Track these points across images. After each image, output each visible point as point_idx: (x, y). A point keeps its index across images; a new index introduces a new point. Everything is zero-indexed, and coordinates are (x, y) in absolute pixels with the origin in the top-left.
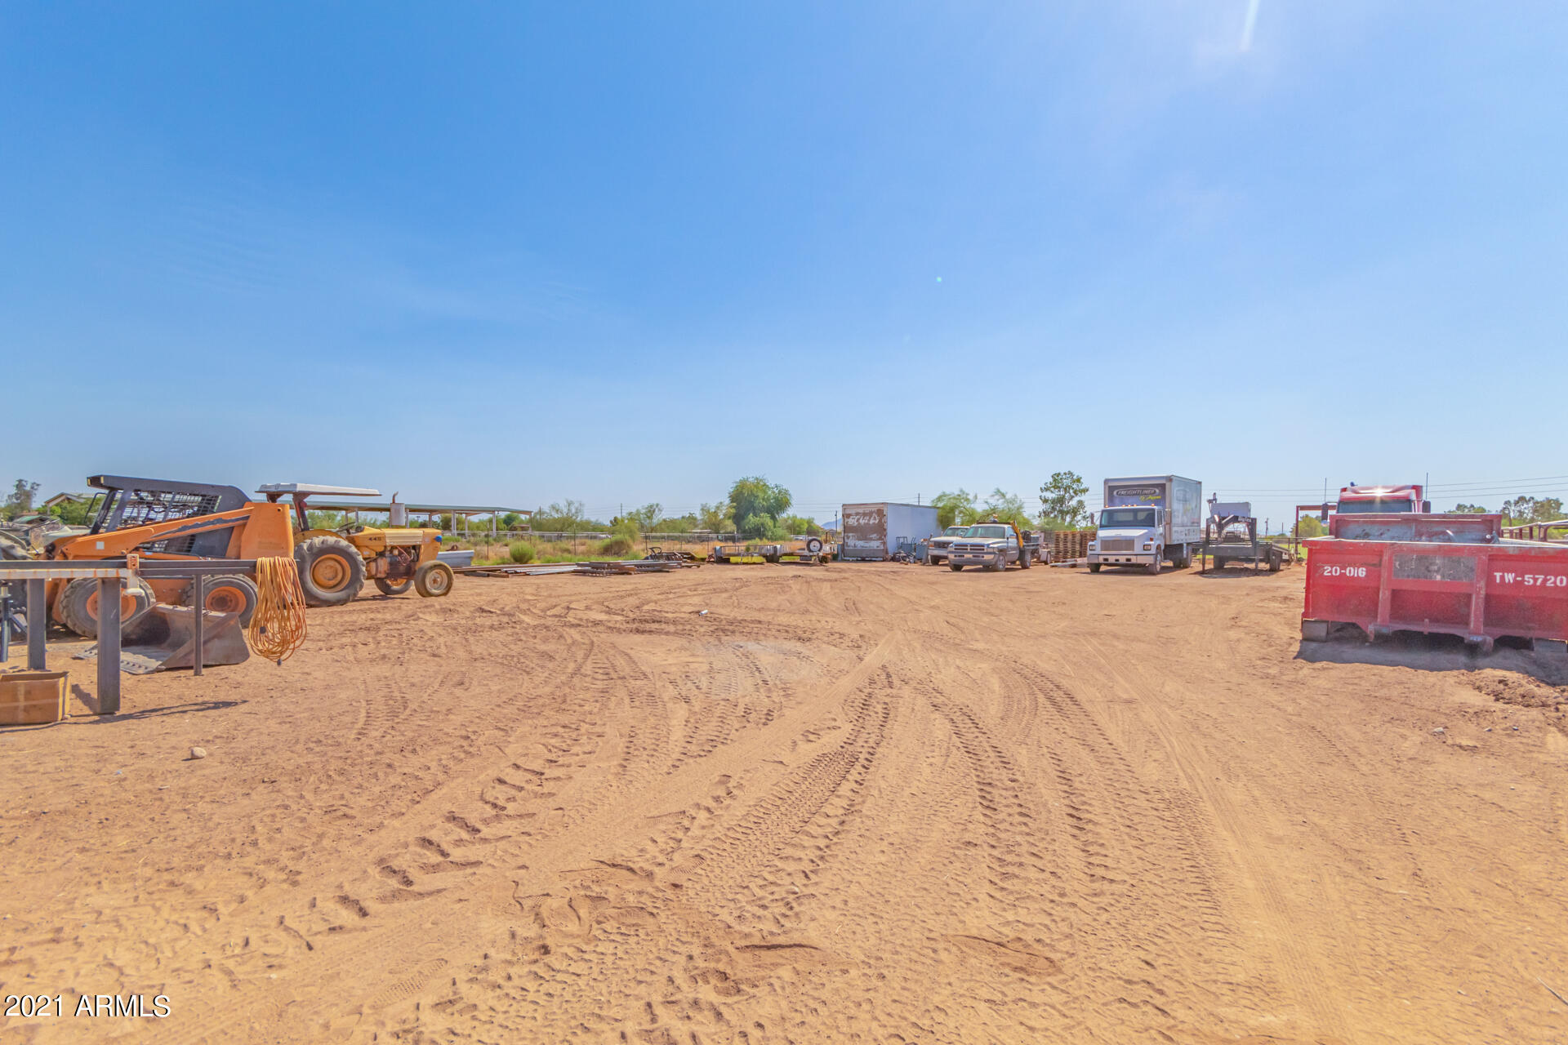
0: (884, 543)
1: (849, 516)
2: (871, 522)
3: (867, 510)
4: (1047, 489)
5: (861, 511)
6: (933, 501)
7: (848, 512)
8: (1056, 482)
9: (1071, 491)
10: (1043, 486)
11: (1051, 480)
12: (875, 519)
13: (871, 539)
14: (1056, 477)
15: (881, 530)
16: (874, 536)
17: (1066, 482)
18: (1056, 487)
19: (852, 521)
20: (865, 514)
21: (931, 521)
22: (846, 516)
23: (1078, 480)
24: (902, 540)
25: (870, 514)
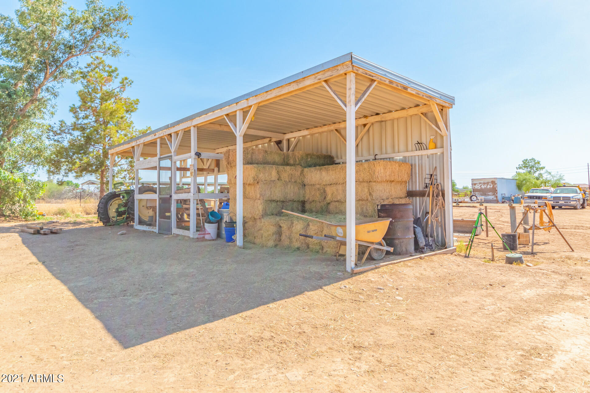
0: (496, 197)
1: (475, 184)
2: (488, 187)
3: (486, 181)
4: (520, 168)
5: (482, 182)
6: (513, 177)
7: (475, 182)
8: (526, 164)
9: (535, 169)
10: (518, 166)
11: (522, 163)
12: (490, 185)
13: (489, 195)
14: (525, 162)
15: (494, 191)
16: (490, 193)
17: (532, 164)
18: (525, 167)
19: (477, 187)
20: (484, 183)
21: (513, 187)
22: (474, 184)
23: (539, 163)
24: (503, 195)
25: (488, 183)
